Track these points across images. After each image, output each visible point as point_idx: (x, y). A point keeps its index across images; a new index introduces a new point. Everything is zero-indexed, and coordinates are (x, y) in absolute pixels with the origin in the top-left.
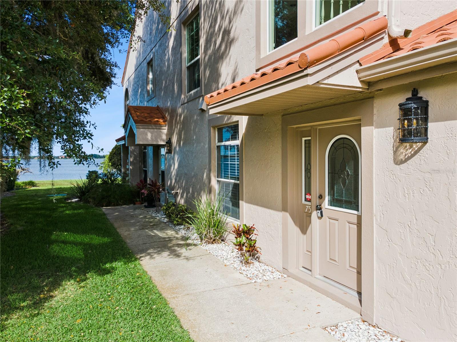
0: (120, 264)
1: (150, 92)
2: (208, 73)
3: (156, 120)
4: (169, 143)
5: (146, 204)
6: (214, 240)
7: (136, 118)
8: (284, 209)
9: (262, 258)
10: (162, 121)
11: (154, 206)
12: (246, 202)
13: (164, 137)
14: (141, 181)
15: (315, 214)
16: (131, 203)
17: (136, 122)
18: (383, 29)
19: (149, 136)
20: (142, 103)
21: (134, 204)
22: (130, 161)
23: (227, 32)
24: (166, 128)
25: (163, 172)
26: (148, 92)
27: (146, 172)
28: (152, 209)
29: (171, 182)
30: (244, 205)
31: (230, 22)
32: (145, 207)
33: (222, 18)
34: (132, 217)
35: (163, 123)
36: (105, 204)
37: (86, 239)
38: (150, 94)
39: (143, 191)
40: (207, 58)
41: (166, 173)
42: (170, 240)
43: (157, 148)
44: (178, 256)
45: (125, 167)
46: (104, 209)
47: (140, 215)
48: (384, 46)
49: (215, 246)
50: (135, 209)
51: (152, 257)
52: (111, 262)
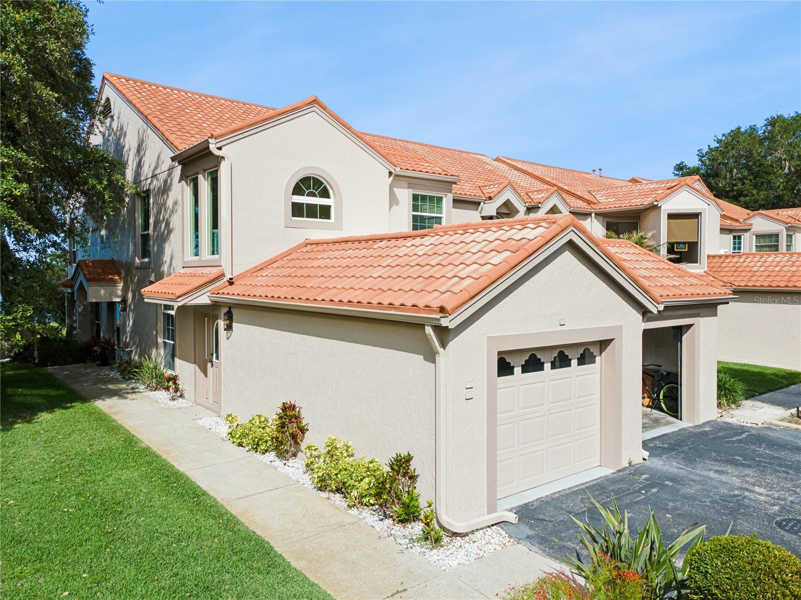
0: (78, 404)
1: (104, 237)
2: (156, 248)
3: (110, 276)
4: (124, 301)
5: (99, 362)
6: (156, 388)
7: (88, 276)
8: (195, 363)
9: (185, 397)
10: (117, 278)
11: (108, 365)
12: (179, 358)
13: (119, 293)
14: (93, 337)
15: (209, 364)
16: (81, 362)
17: (88, 280)
18: (222, 275)
19: (102, 292)
20: (94, 246)
21: (85, 363)
22: (79, 313)
23: (168, 224)
24: (122, 285)
25: (118, 329)
26: (102, 237)
27: (99, 326)
28: (105, 368)
29: (126, 339)
30: (177, 361)
31: (170, 217)
32: (98, 365)
33: (165, 210)
34: (83, 375)
35: (119, 280)
36: (49, 364)
37: (43, 392)
38: (105, 240)
39: (95, 348)
40: (156, 234)
41: (121, 330)
42: (121, 390)
43: (111, 305)
44: (126, 398)
45: (71, 317)
46: (50, 369)
47: (92, 373)
48: (225, 282)
49: (157, 392)
50: (86, 368)
51: (103, 400)
52: (71, 403)
